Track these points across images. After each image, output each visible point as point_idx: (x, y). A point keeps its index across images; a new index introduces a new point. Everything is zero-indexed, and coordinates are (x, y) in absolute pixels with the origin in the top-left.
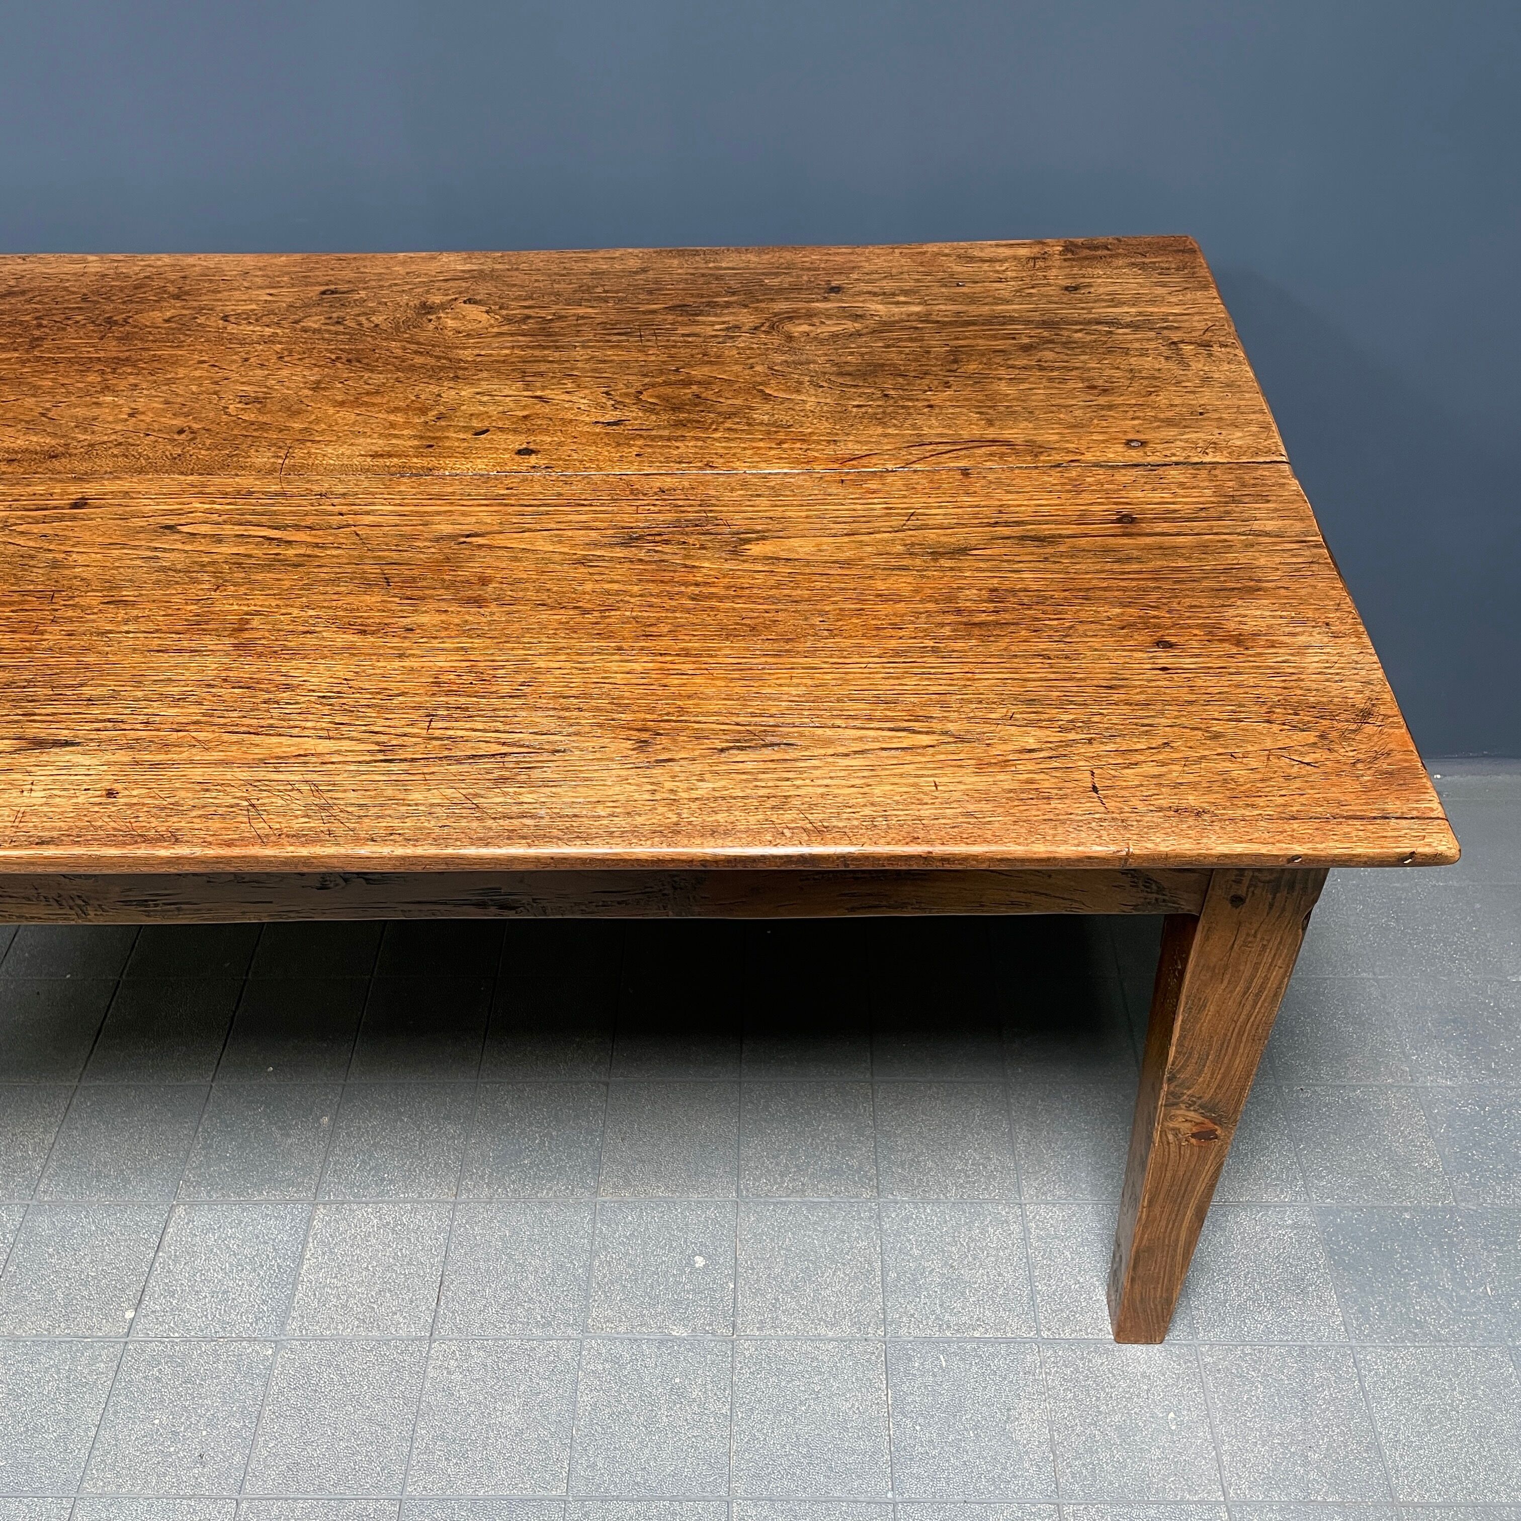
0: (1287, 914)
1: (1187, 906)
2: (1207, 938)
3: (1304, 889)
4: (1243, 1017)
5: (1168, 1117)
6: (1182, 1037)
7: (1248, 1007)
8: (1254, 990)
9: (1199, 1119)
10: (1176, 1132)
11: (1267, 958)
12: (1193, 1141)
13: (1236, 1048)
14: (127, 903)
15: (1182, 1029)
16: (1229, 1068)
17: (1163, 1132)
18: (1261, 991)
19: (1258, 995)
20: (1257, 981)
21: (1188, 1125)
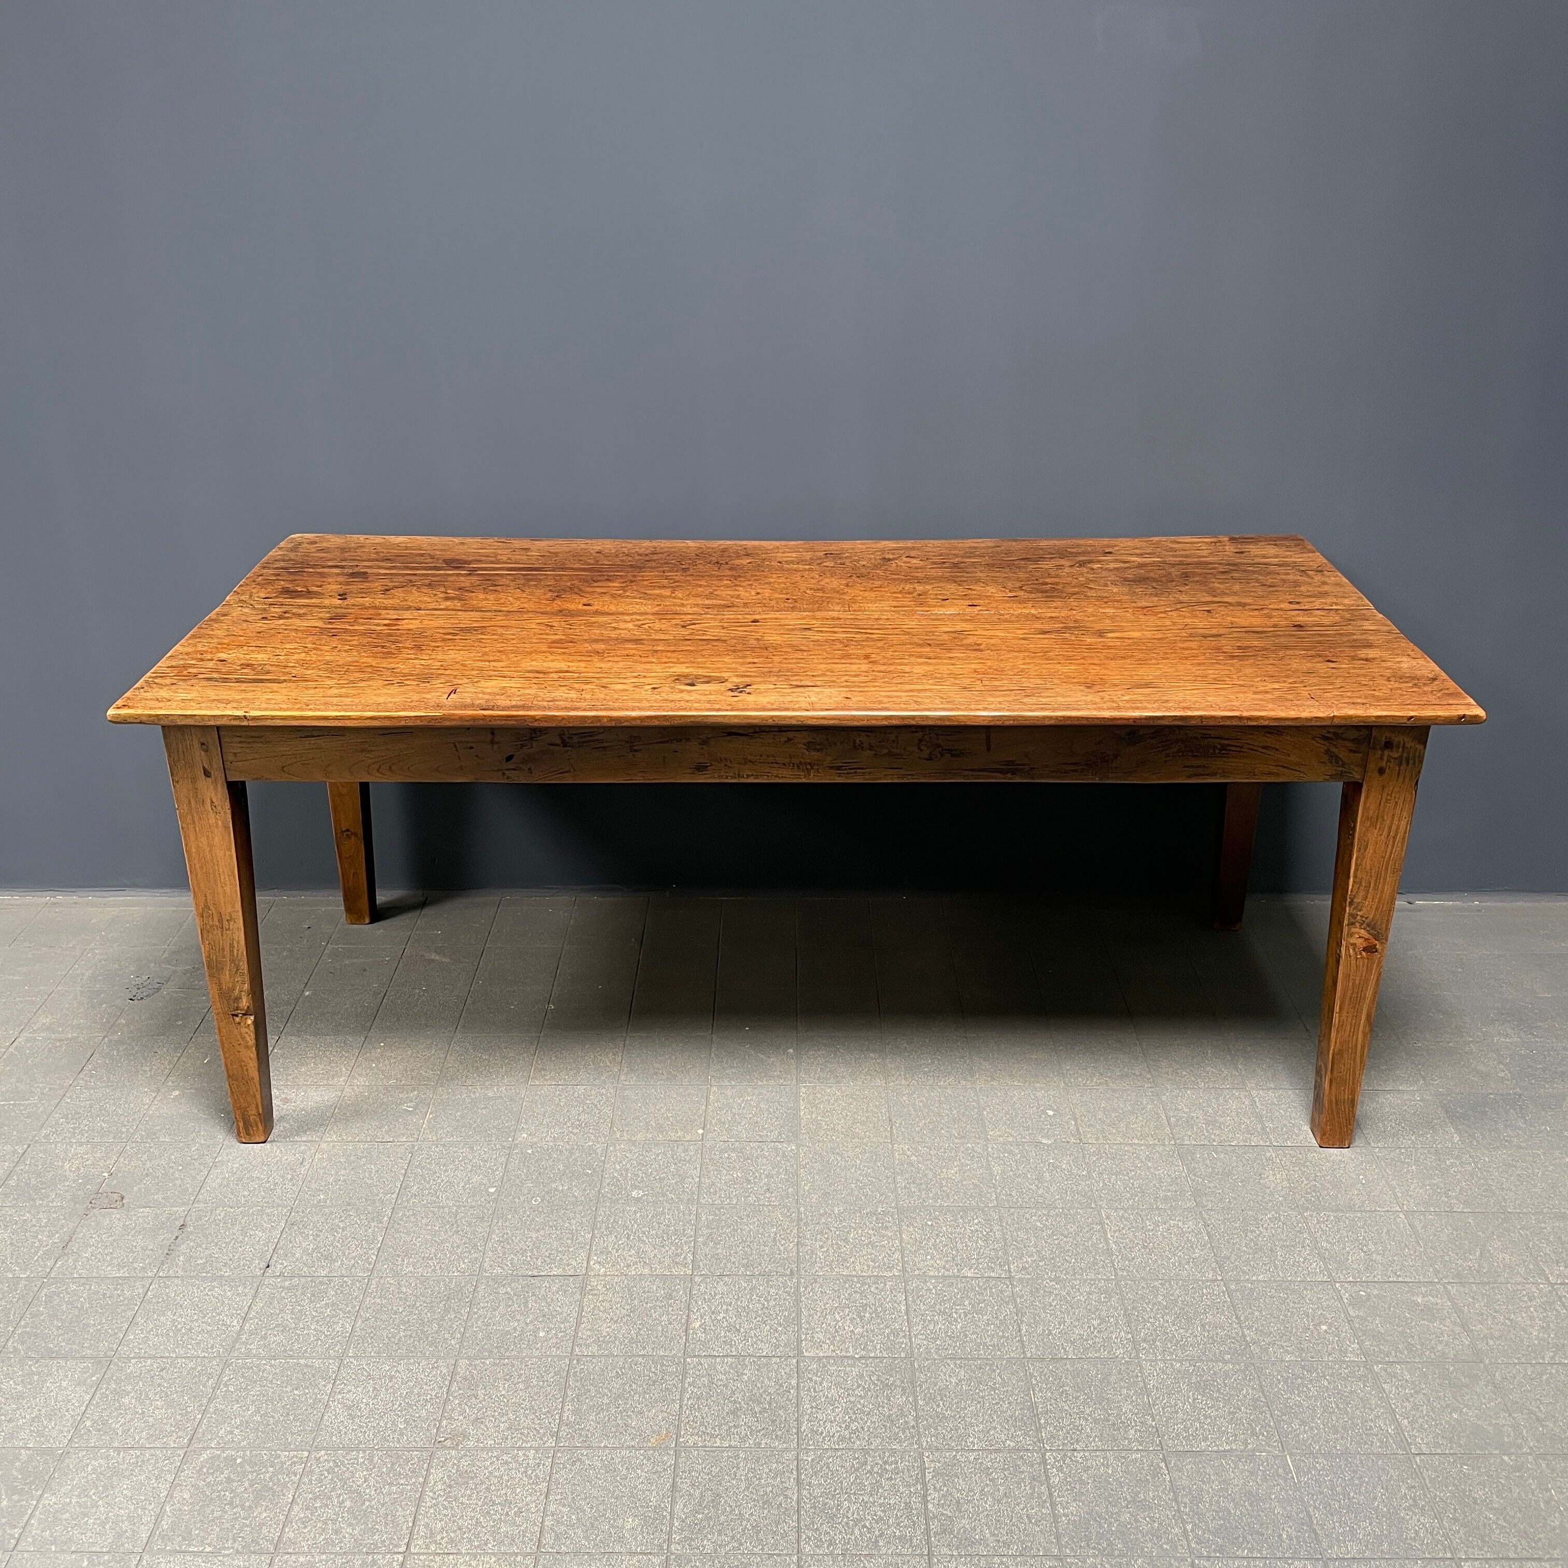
0: (1407, 780)
1: (1357, 777)
2: (1367, 798)
3: (1414, 764)
4: (1388, 854)
5: (1351, 935)
6: (1356, 870)
7: (1390, 847)
8: (1392, 834)
9: (1367, 936)
10: (1354, 945)
11: (1398, 811)
12: (1364, 953)
13: (1385, 879)
14: (831, 768)
15: (1356, 864)
16: (1382, 892)
17: (1347, 948)
18: (1396, 835)
19: (1394, 838)
20: (1394, 827)
21: (1361, 940)
